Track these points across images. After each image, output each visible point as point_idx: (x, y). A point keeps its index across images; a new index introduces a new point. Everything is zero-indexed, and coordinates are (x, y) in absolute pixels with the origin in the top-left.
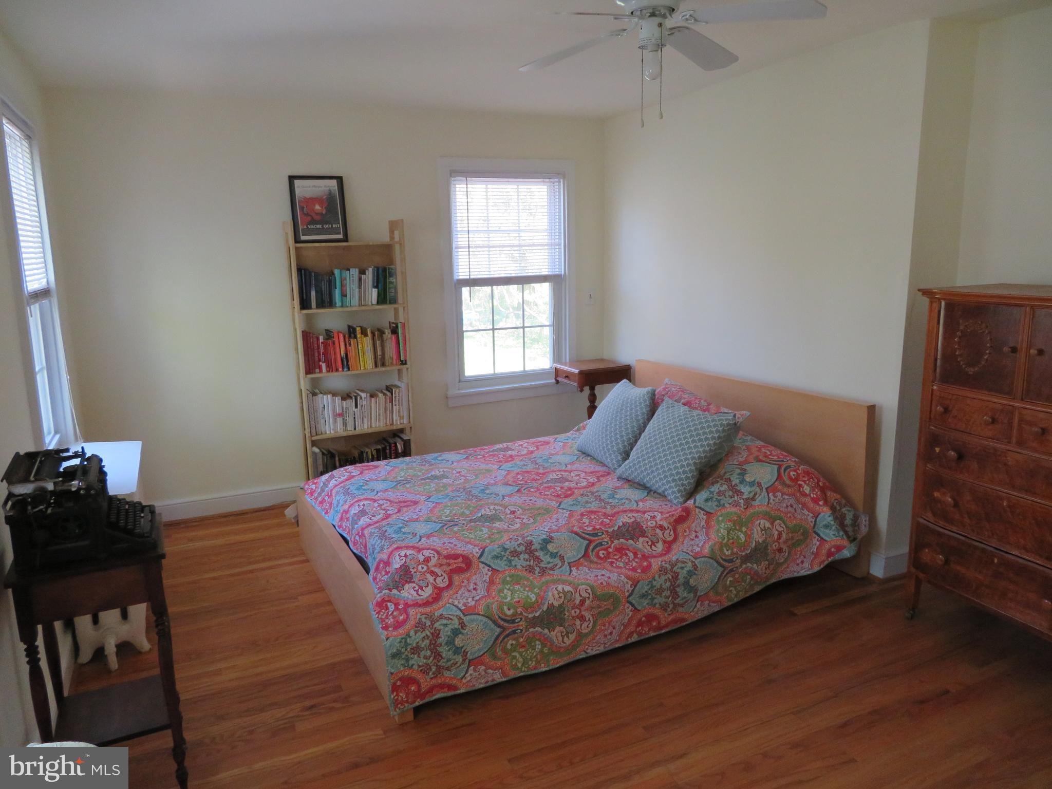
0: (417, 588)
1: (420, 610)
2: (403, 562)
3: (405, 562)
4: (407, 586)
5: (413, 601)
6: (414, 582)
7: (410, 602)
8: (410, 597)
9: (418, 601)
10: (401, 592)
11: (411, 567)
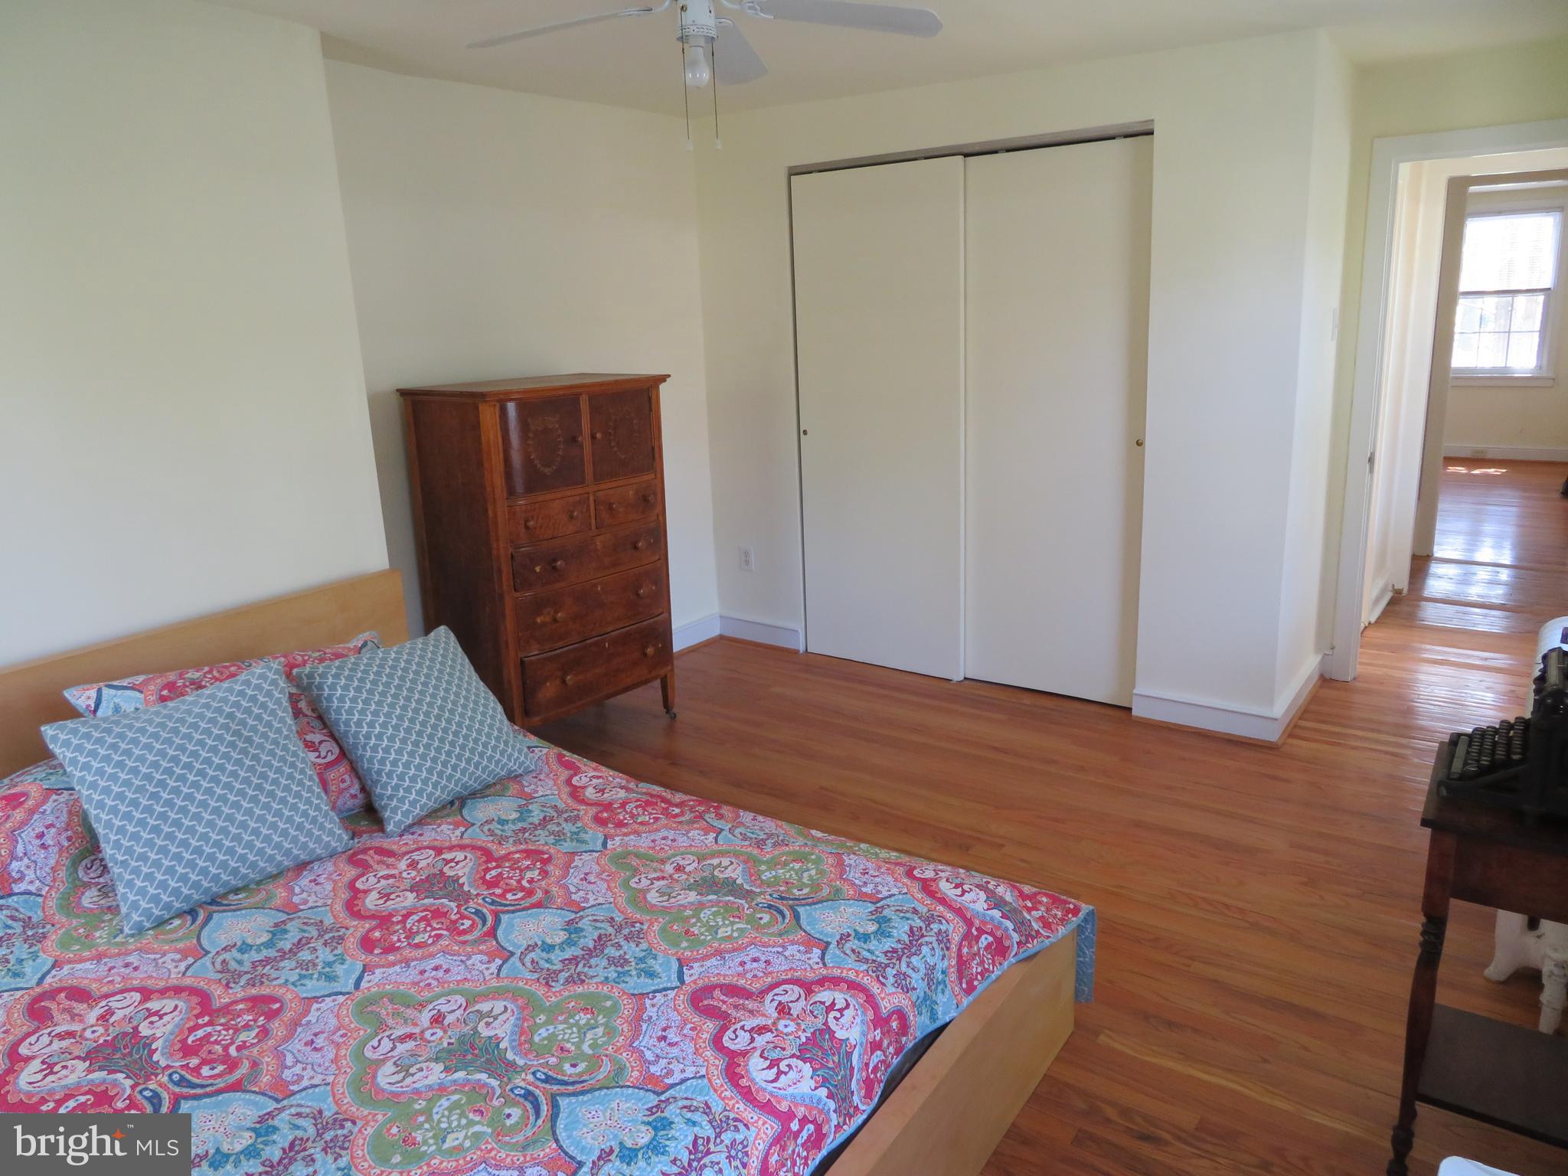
0: (833, 1014)
1: (879, 991)
2: (794, 1062)
3: (793, 1056)
4: (840, 1034)
5: (864, 1013)
6: (826, 1023)
7: (870, 1015)
8: (858, 1020)
9: (862, 1001)
10: (854, 1043)
11: (798, 1042)
